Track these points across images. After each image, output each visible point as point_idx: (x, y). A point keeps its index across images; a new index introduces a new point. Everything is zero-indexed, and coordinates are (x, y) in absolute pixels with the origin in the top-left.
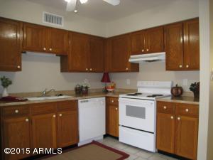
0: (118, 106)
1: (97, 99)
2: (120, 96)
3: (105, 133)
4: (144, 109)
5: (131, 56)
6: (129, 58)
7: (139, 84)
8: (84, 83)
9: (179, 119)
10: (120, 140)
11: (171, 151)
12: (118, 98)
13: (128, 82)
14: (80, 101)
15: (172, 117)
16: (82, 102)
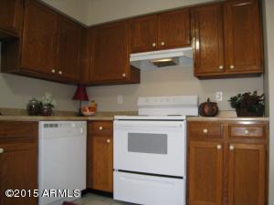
0: (111, 136)
2: (116, 117)
6: (129, 57)
9: (232, 147)
10: (117, 196)
12: (112, 122)
15: (219, 147)
16: (46, 126)
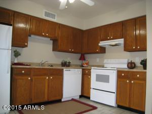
0: (90, 75)
1: (76, 70)
2: (92, 68)
3: (80, 94)
4: (108, 76)
5: (101, 42)
6: (99, 43)
7: (105, 61)
8: (68, 60)
9: (132, 82)
10: (91, 99)
11: (127, 106)
12: (91, 69)
13: (98, 60)
14: (65, 70)
15: (128, 81)
16: (66, 70)
